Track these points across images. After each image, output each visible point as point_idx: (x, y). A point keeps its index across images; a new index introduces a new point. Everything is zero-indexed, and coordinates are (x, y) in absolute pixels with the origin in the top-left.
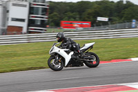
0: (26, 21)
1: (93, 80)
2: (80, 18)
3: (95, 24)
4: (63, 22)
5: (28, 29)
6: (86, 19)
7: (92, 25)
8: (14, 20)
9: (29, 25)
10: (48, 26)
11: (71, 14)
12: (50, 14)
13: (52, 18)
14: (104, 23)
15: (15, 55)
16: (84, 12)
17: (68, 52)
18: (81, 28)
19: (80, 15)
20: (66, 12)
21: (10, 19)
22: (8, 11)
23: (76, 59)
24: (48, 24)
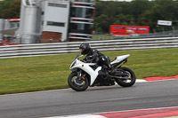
0: (66, 25)
1: (152, 101)
2: (136, 21)
3: (154, 29)
4: (114, 27)
5: (68, 35)
6: (143, 22)
7: (151, 31)
8: (50, 24)
9: (69, 31)
10: (94, 32)
11: (124, 17)
12: (97, 16)
13: (99, 21)
14: (167, 28)
15: (52, 69)
16: (140, 13)
17: (94, 68)
18: (137, 35)
19: (136, 17)
20: (117, 14)
21: (45, 23)
22: (43, 13)
23: (105, 76)
24: (94, 29)
